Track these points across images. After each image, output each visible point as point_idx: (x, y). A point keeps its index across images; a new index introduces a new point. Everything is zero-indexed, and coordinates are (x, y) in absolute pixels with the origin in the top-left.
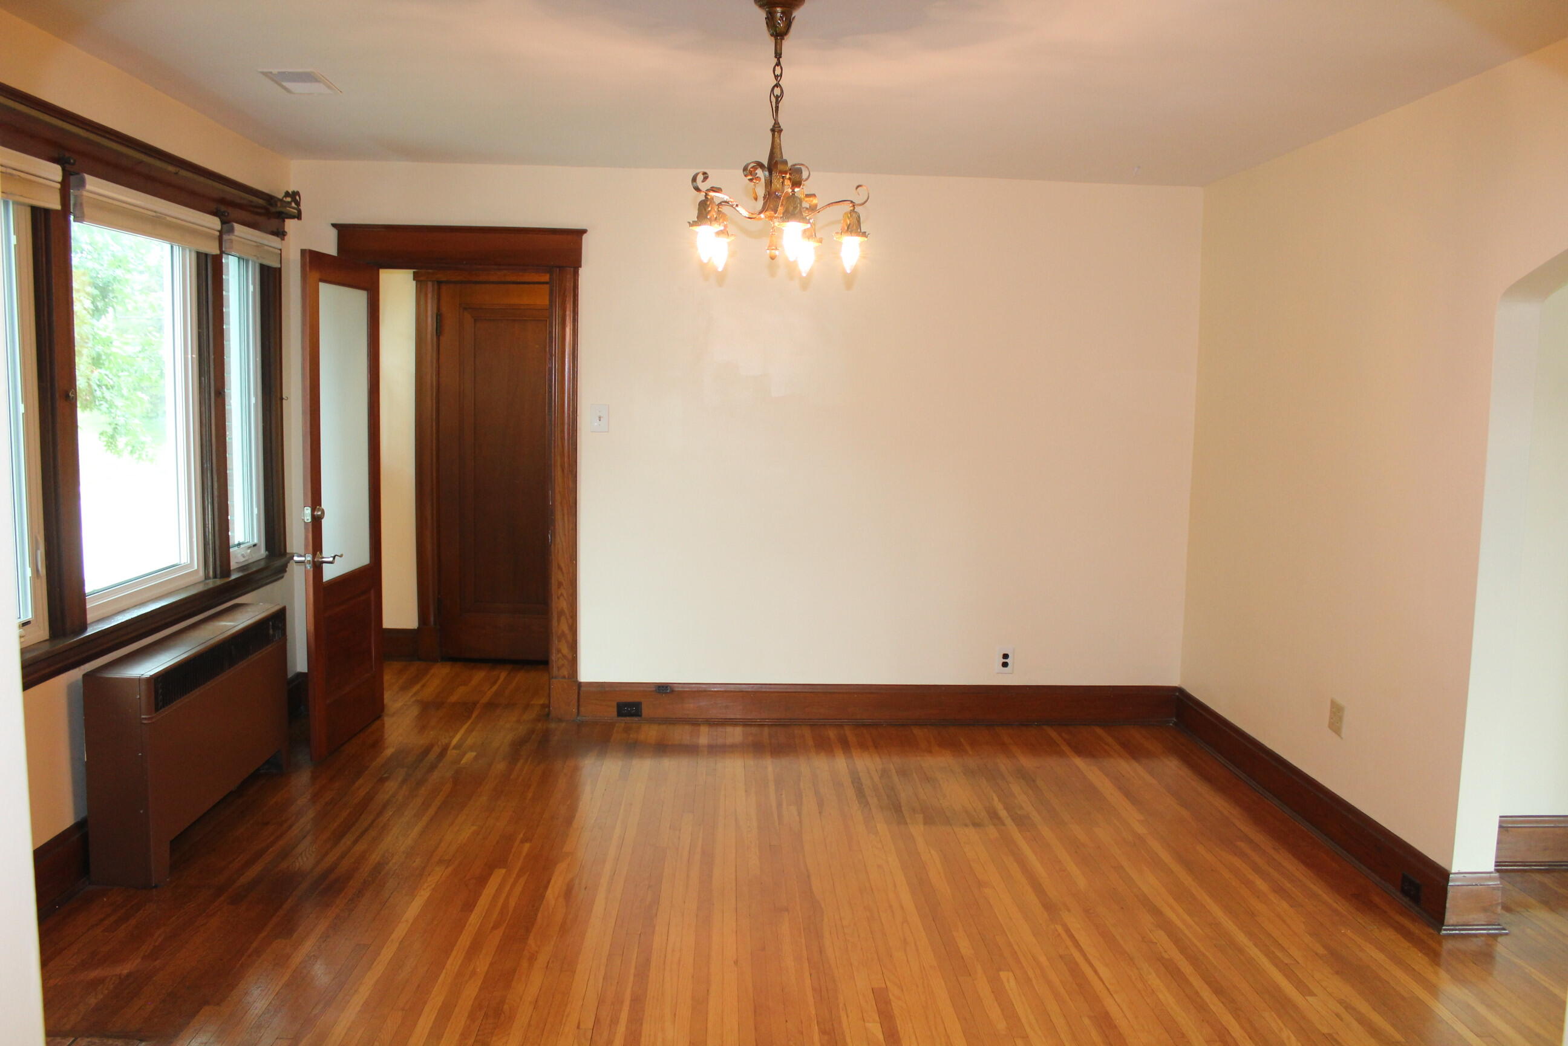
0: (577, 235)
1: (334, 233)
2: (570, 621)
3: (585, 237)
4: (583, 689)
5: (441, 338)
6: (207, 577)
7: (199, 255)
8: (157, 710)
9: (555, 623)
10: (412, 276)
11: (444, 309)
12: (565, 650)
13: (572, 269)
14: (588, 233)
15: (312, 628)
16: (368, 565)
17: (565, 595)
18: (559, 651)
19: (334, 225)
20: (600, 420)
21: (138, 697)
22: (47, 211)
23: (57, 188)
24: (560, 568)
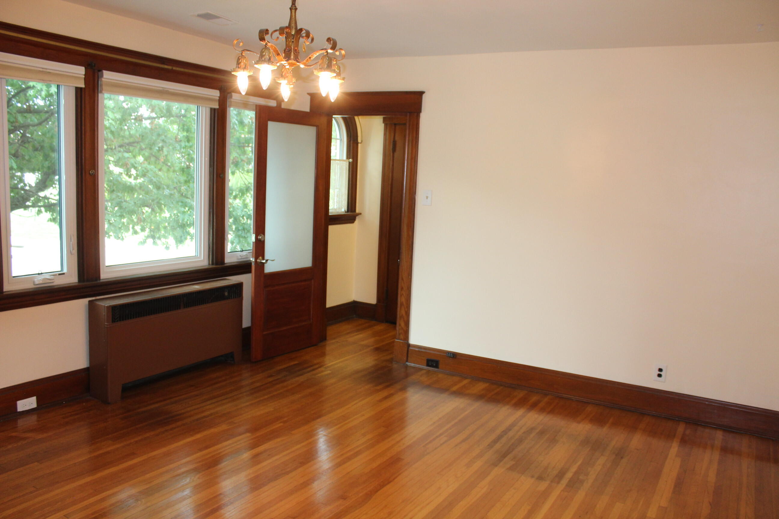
0: (420, 94)
1: (309, 98)
2: (406, 310)
3: (424, 96)
4: (411, 348)
5: (395, 153)
6: (209, 264)
7: (211, 109)
8: (114, 321)
9: (399, 309)
10: (382, 120)
11: (397, 138)
12: (403, 324)
13: (416, 114)
14: (425, 93)
15: (253, 295)
16: (310, 267)
17: (404, 295)
18: (400, 325)
19: (308, 94)
20: (427, 199)
21: (104, 314)
22: (81, 88)
23: (83, 78)
24: (403, 279)
